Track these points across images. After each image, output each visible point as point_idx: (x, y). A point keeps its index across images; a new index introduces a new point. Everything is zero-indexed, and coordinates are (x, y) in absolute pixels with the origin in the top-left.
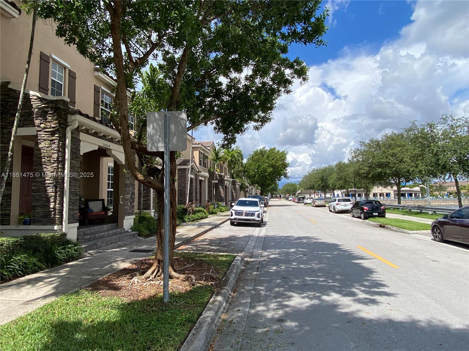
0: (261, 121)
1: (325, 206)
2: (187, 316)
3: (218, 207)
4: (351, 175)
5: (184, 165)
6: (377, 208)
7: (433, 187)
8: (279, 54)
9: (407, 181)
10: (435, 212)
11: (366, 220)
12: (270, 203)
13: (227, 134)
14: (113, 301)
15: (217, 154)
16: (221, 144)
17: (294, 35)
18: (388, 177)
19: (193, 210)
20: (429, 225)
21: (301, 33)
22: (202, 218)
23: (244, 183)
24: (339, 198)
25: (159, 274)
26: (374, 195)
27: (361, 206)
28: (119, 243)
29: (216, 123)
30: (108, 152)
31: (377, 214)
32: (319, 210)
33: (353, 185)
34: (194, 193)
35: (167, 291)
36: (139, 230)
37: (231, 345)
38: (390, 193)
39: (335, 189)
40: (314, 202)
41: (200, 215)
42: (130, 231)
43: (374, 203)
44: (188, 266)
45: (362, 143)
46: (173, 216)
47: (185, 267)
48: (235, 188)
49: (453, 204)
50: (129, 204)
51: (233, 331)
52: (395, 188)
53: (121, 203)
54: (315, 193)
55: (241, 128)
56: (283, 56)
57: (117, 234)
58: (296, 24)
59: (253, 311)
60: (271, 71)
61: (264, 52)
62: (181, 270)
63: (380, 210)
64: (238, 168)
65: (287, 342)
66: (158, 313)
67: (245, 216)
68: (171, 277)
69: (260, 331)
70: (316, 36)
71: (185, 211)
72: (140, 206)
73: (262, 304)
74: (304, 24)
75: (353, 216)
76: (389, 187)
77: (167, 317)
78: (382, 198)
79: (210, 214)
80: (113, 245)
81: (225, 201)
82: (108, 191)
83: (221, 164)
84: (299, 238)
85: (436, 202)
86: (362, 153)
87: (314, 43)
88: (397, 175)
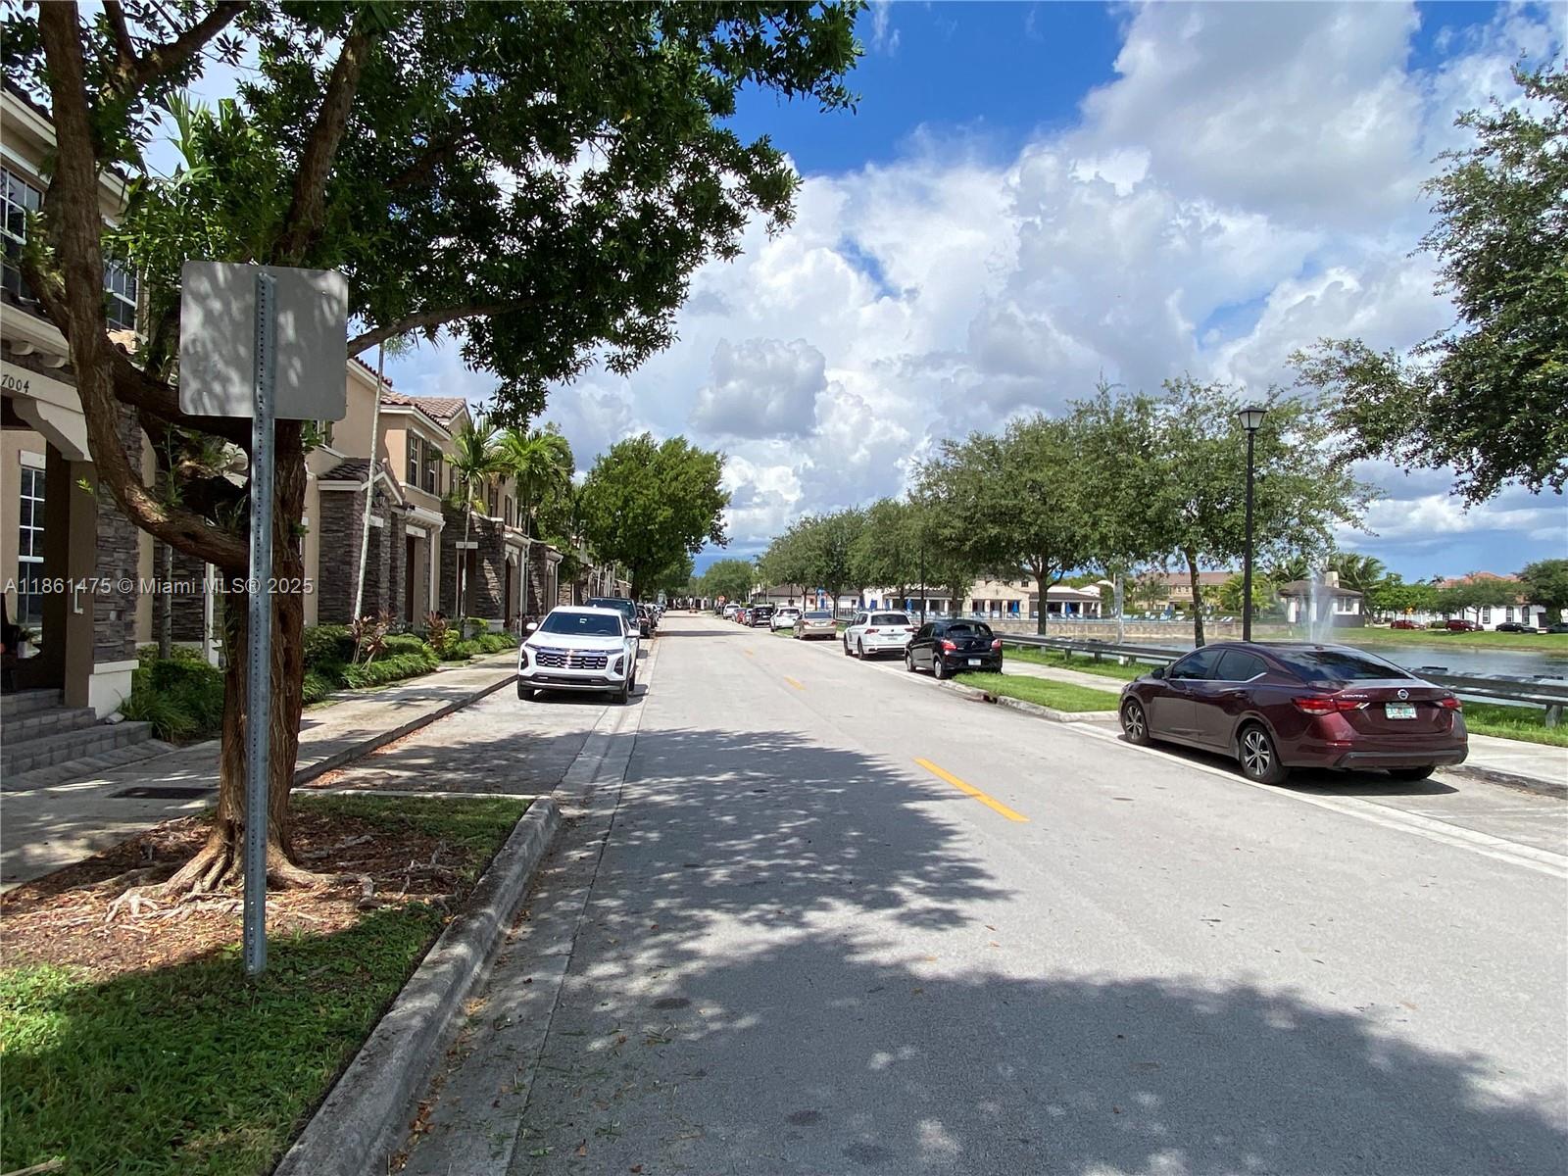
0: (635, 341)
1: (833, 637)
2: (335, 1016)
3: (475, 637)
4: (914, 543)
5: (345, 478)
6: (980, 643)
7: (1134, 586)
8: (703, 112)
9: (1068, 567)
10: (1133, 658)
11: (948, 681)
12: (663, 625)
13: (514, 378)
14: (34, 981)
15: (476, 446)
16: (490, 410)
17: (753, 55)
18: (1017, 553)
19: (377, 644)
20: (1115, 695)
21: (777, 50)
22: (415, 674)
23: (574, 553)
24: (875, 613)
25: (228, 875)
26: (977, 606)
27: (936, 638)
28: (69, 764)
29: (471, 331)
30: (19, 411)
31: (978, 662)
32: (817, 650)
33: (917, 572)
34: (384, 584)
35: (258, 934)
36: (153, 716)
37: (495, 1099)
38: (1018, 602)
39: (867, 585)
40: (801, 624)
41: (404, 661)
42: (117, 717)
43: (973, 628)
44: (350, 840)
45: (949, 446)
46: (287, 664)
47: (337, 846)
48: (542, 574)
49: (1179, 637)
50: (113, 615)
51: (503, 1052)
52: (1034, 586)
53: (81, 611)
54: (805, 594)
55: (564, 360)
56: (715, 122)
57: (58, 732)
58: (763, 18)
59: (576, 982)
60: (675, 172)
61: (650, 97)
62: (320, 859)
63: (988, 650)
64: (555, 502)
65: (685, 1070)
66: (221, 1015)
67: (573, 666)
68: (276, 884)
69: (597, 1045)
70: (823, 71)
71: (346, 649)
72: (163, 623)
73: (613, 954)
74: (789, 24)
75: (913, 670)
76: (1018, 584)
77: (256, 1025)
78: (996, 614)
79: (445, 659)
80: (43, 772)
81: (502, 613)
82: (22, 565)
83: (494, 486)
84: (747, 738)
85: (1138, 629)
86: (948, 476)
87: (816, 93)
88: (1041, 546)
